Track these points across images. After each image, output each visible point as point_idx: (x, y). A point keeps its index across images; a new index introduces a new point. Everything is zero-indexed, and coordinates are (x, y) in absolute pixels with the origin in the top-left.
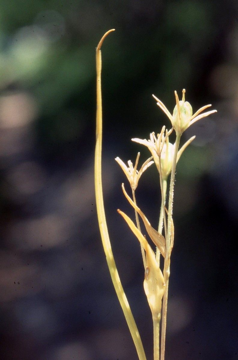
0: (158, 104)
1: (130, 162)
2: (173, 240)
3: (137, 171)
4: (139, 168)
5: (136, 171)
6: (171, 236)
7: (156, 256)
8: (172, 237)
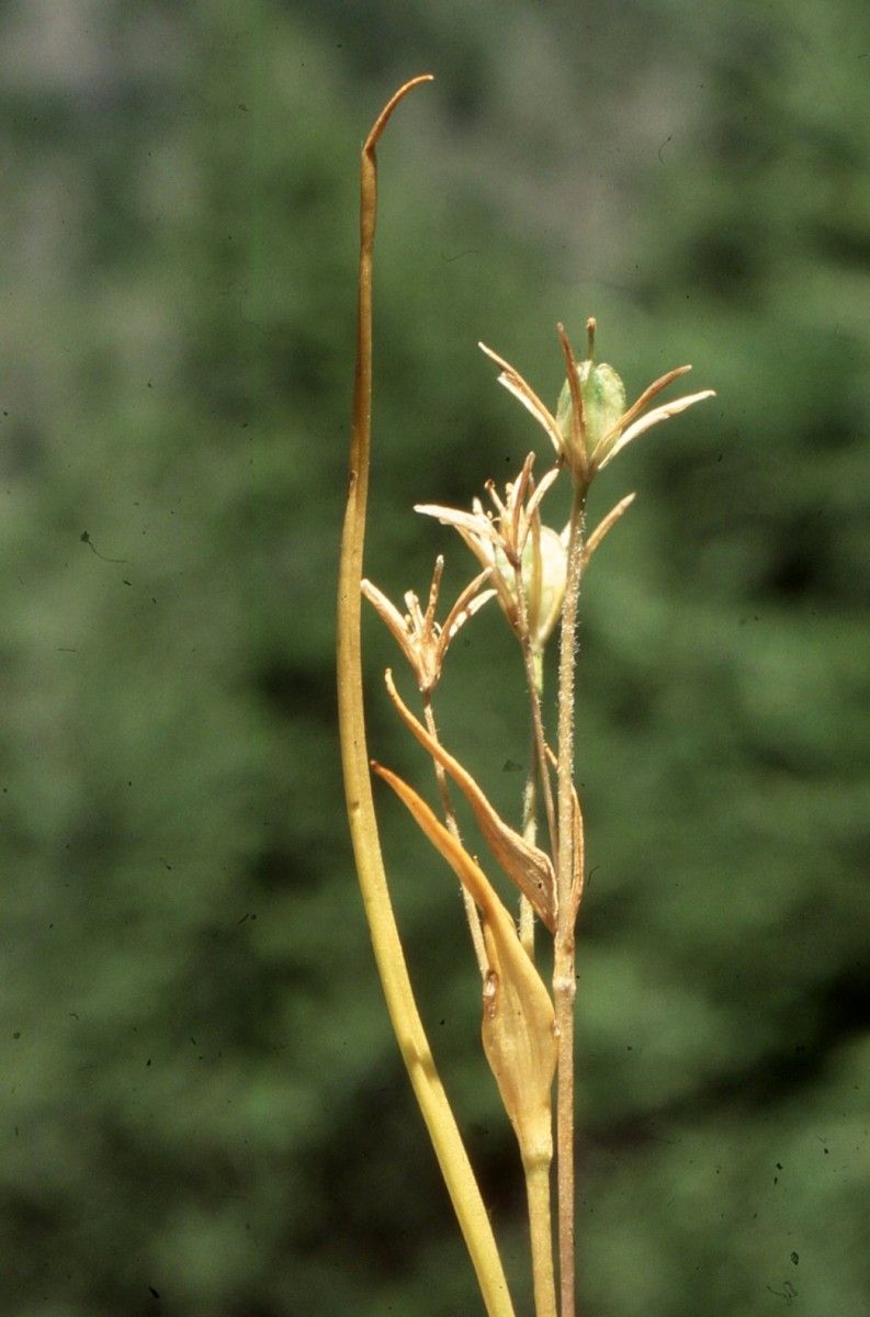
0: (503, 380)
1: (410, 598)
2: (582, 865)
3: (437, 625)
4: (442, 614)
5: (434, 626)
6: (573, 851)
7: (519, 931)
8: (576, 855)
